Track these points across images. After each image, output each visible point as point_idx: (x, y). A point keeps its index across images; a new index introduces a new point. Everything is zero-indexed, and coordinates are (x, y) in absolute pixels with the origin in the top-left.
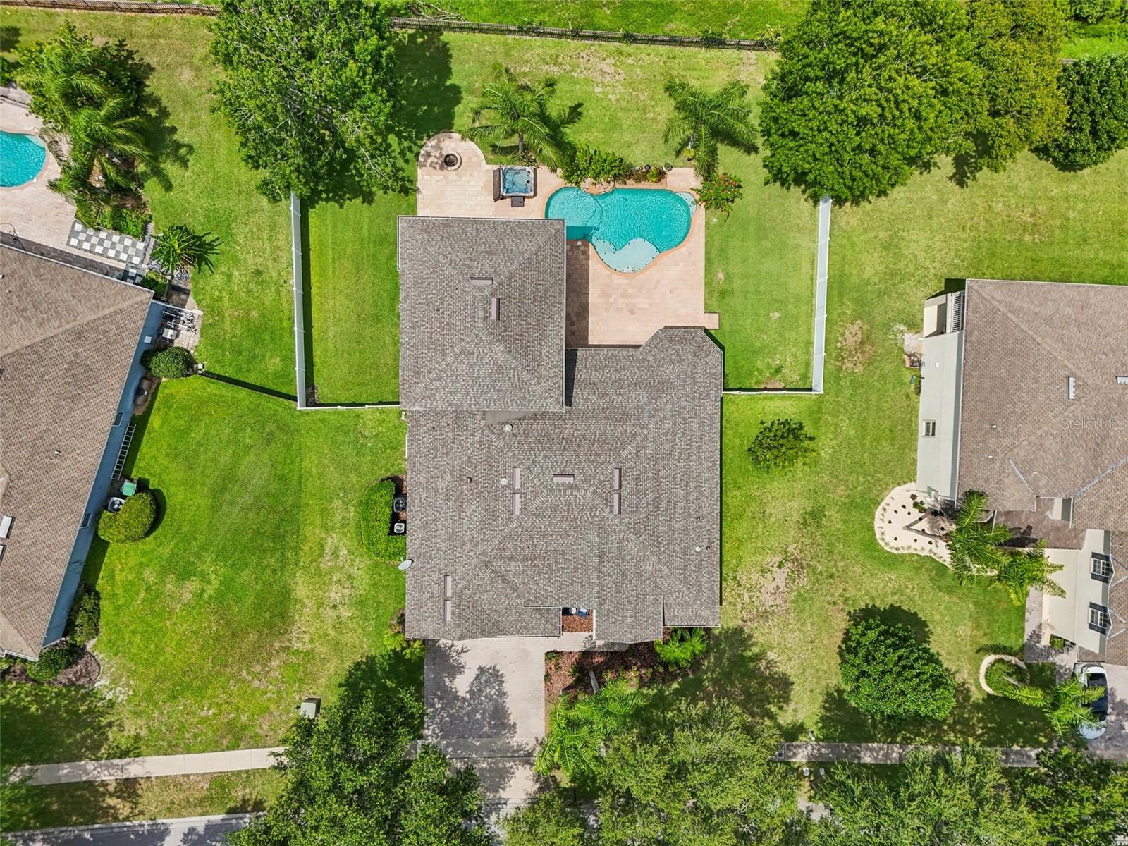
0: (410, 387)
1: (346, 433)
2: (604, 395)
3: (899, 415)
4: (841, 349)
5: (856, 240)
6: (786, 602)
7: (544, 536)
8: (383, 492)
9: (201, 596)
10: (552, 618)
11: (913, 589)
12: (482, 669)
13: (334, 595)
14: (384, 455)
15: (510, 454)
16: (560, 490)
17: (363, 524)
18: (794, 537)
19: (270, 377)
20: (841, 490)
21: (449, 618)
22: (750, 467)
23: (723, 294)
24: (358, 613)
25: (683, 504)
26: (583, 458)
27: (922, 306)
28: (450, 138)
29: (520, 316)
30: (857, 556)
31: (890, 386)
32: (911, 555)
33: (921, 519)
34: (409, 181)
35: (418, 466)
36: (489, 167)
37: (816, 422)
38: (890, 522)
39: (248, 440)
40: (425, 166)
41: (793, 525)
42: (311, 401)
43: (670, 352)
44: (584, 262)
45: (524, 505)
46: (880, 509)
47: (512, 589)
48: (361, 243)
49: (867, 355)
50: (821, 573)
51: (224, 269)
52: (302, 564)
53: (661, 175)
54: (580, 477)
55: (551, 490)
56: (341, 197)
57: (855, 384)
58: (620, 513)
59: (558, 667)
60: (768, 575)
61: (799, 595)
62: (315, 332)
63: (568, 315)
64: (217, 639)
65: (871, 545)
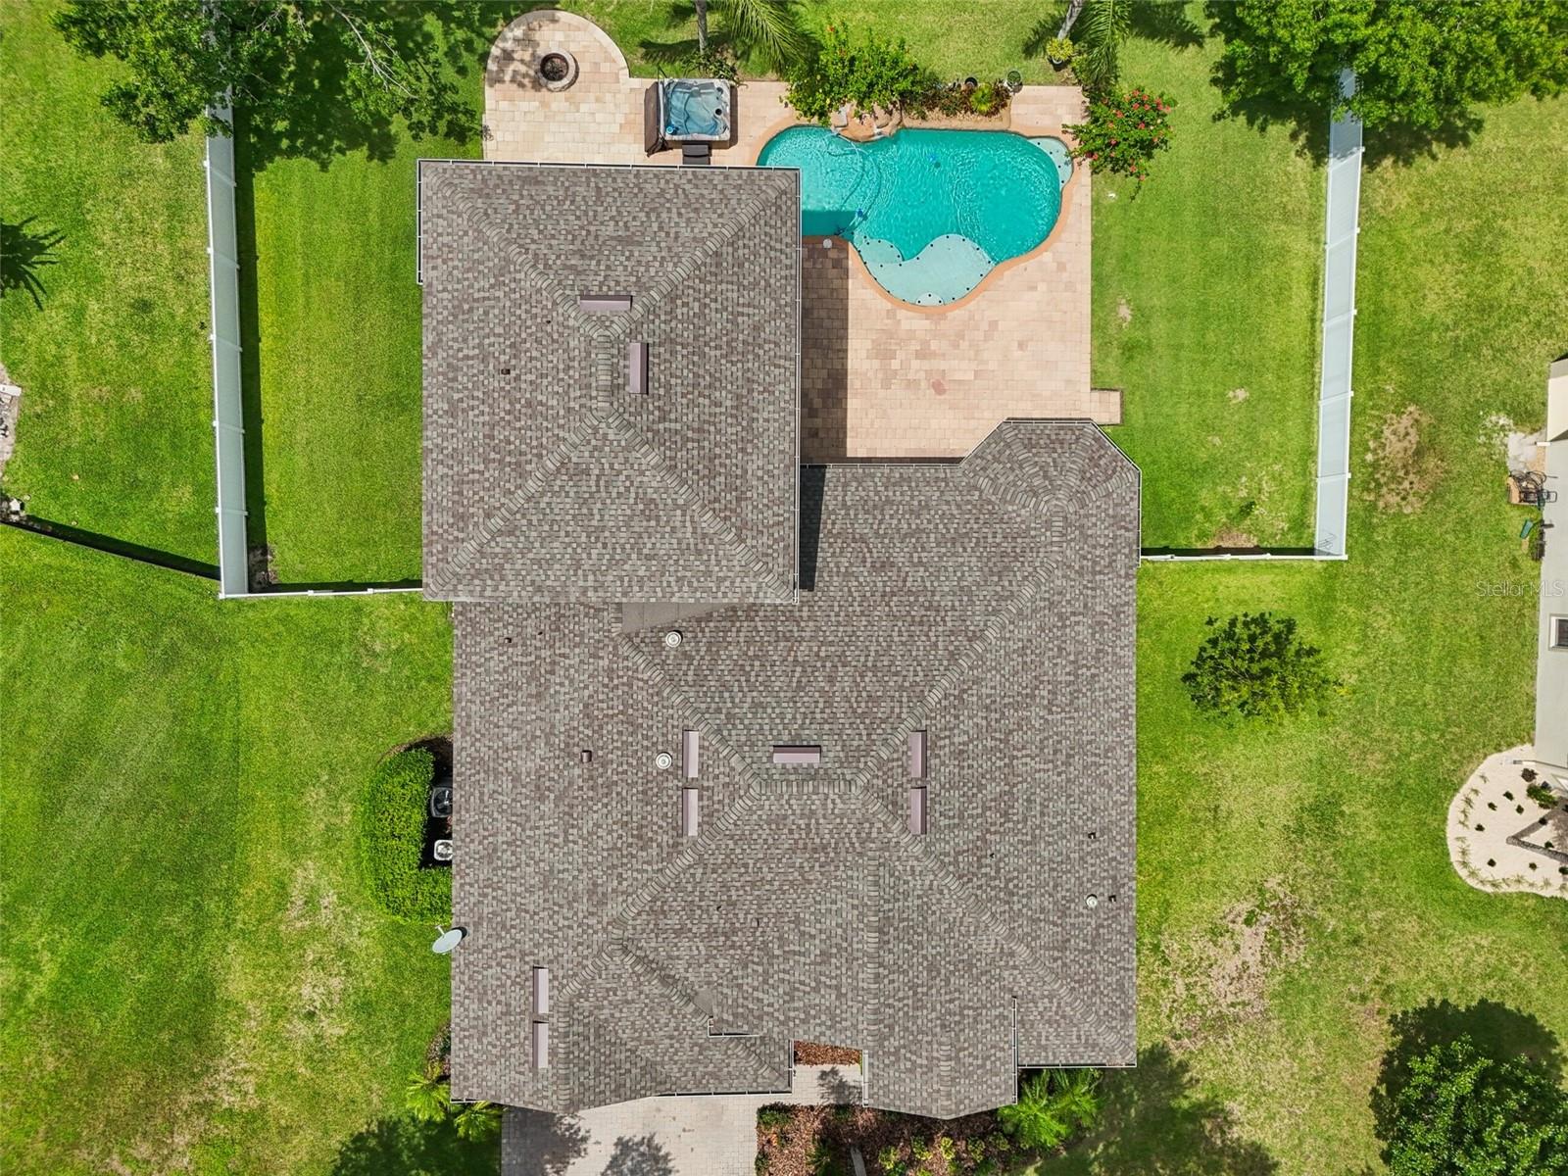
0: (445, 550)
1: (335, 646)
2: (884, 565)
3: (1497, 602)
4: (1375, 465)
5: (1405, 236)
6: (1261, 996)
7: (753, 884)
8: (407, 775)
9: (19, 998)
10: (772, 1055)
11: (1526, 966)
12: (624, 1146)
13: (309, 991)
14: (415, 695)
15: (677, 700)
16: (789, 783)
17: (366, 843)
18: (1278, 860)
19: (171, 527)
20: (1373, 761)
21: (543, 1062)
22: (1187, 715)
23: (1130, 350)
24: (360, 1028)
25: (1061, 805)
26: (840, 707)
27: (1545, 376)
28: (554, 21)
29: (696, 385)
30: (1409, 898)
31: (1478, 543)
32: (1522, 895)
33: (1543, 822)
34: (466, 112)
35: (476, 722)
36: (636, 82)
37: (1324, 619)
38: (1480, 828)
39: (122, 664)
40: (501, 81)
41: (1276, 835)
42: (259, 580)
43: (1029, 470)
44: (837, 283)
45: (708, 817)
46: (1459, 798)
47: (682, 996)
48: (365, 245)
49: (1430, 479)
50: (1334, 935)
51: (67, 297)
52: (240, 925)
53: (1000, 99)
54: (834, 751)
55: (769, 782)
56: (325, 146)
57: (1405, 542)
58: (924, 831)
59: (784, 1138)
60: (1225, 940)
61: (1290, 980)
62: (268, 432)
63: (804, 395)
64: (57, 1089)
65: (1438, 873)
